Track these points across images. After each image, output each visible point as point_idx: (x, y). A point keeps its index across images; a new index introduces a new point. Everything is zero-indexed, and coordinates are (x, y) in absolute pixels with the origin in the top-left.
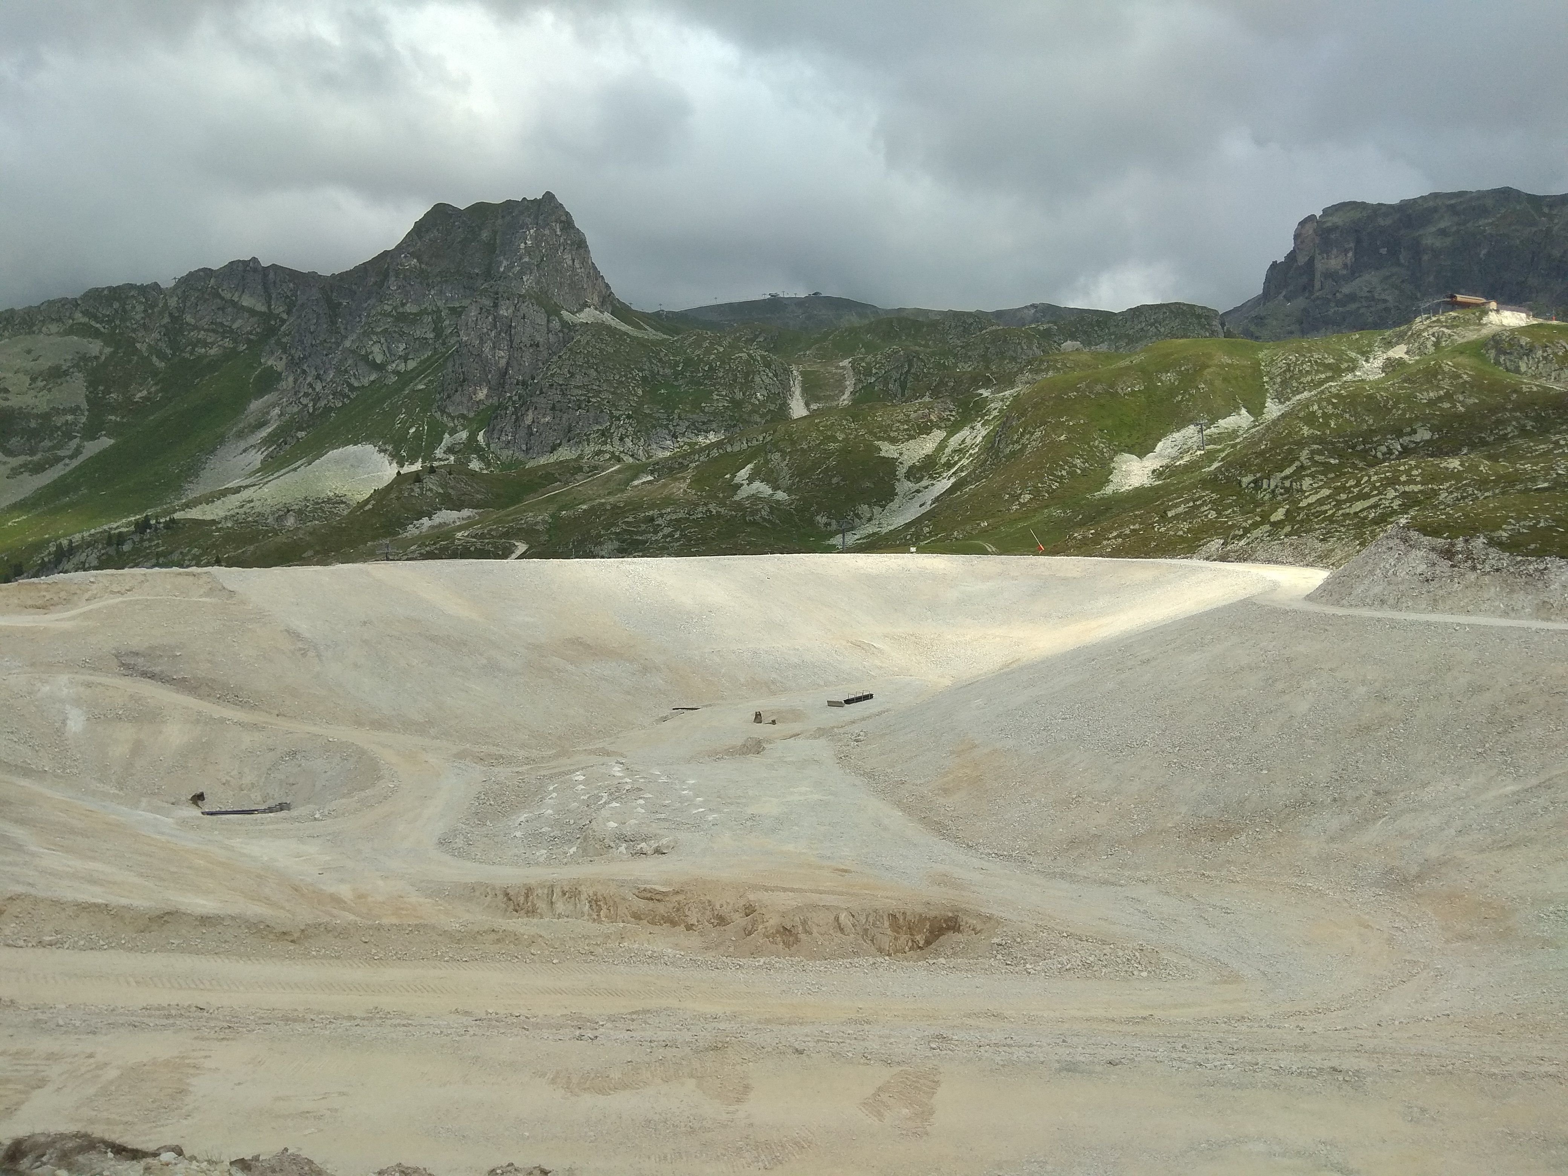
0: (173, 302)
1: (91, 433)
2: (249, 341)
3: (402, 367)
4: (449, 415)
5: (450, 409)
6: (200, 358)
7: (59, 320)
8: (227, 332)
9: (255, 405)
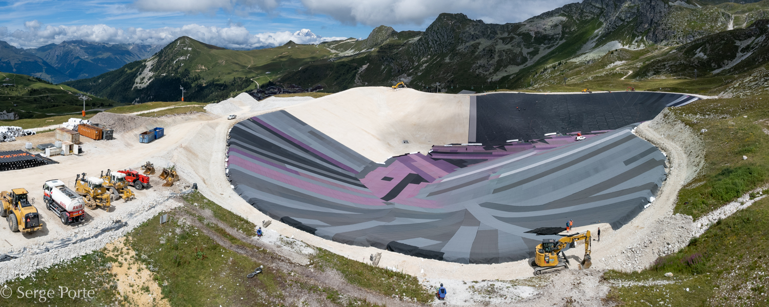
0: (582, 6)
1: (561, 39)
2: (597, 15)
3: (628, 20)
4: (638, 32)
5: (638, 30)
6: (587, 19)
7: (558, 13)
8: (593, 13)
9: (596, 31)
